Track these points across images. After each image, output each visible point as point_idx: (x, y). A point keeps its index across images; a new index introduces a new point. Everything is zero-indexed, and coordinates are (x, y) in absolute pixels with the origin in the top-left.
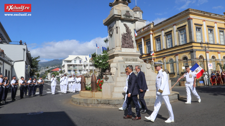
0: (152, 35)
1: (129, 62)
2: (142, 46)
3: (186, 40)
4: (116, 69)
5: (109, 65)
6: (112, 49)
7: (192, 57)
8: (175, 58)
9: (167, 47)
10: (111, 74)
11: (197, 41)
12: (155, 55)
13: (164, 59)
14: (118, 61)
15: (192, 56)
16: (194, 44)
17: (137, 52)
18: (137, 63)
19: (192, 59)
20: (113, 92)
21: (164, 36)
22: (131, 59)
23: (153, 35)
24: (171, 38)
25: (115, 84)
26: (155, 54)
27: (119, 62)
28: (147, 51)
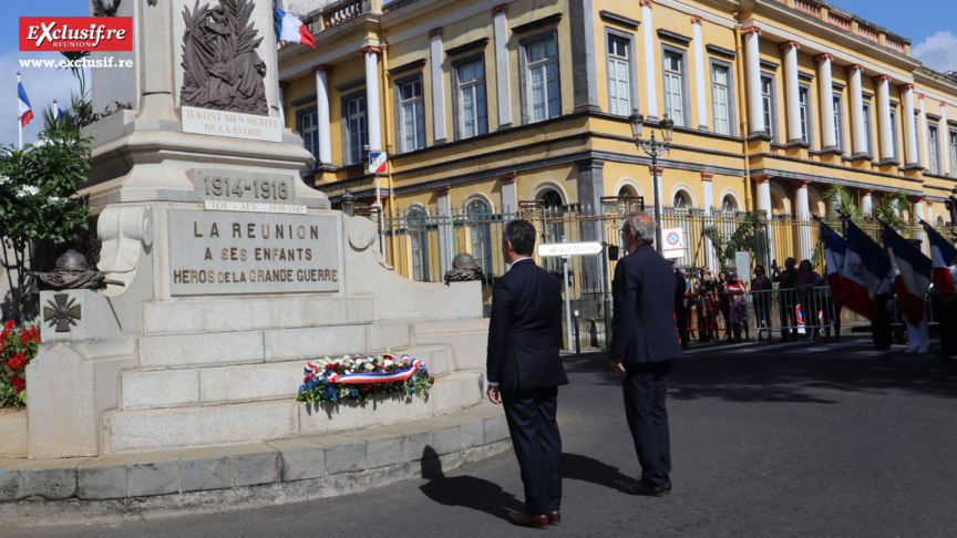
0: (374, 56)
1: (234, 205)
2: (316, 122)
3: (556, 99)
4: (137, 245)
5: (93, 221)
6: (114, 107)
7: (586, 192)
8: (498, 194)
9: (457, 132)
10: (100, 284)
11: (610, 106)
12: (393, 175)
13: (439, 200)
14: (154, 196)
15: (583, 188)
16: (594, 125)
17: (286, 141)
18: (287, 208)
19: (582, 201)
20: (116, 408)
21: (444, 67)
22: (249, 183)
23: (380, 55)
24: (482, 84)
25: (129, 349)
26: (391, 169)
27: (164, 198)
28: (344, 151)
